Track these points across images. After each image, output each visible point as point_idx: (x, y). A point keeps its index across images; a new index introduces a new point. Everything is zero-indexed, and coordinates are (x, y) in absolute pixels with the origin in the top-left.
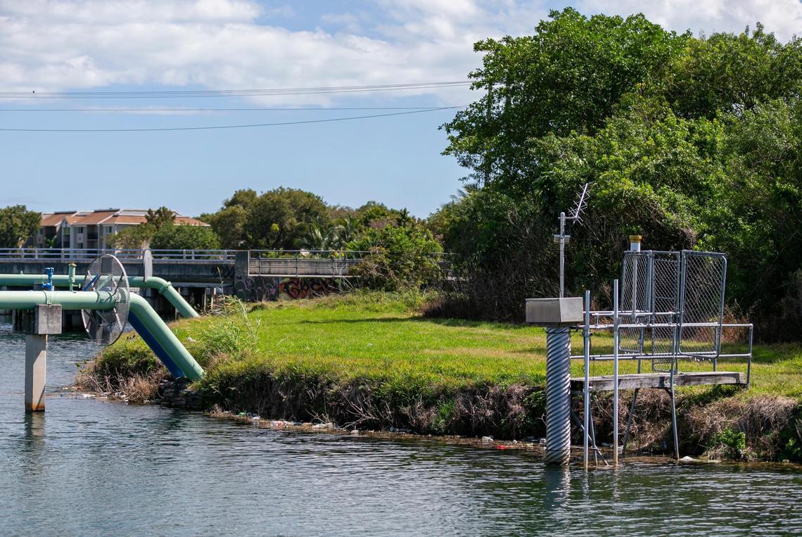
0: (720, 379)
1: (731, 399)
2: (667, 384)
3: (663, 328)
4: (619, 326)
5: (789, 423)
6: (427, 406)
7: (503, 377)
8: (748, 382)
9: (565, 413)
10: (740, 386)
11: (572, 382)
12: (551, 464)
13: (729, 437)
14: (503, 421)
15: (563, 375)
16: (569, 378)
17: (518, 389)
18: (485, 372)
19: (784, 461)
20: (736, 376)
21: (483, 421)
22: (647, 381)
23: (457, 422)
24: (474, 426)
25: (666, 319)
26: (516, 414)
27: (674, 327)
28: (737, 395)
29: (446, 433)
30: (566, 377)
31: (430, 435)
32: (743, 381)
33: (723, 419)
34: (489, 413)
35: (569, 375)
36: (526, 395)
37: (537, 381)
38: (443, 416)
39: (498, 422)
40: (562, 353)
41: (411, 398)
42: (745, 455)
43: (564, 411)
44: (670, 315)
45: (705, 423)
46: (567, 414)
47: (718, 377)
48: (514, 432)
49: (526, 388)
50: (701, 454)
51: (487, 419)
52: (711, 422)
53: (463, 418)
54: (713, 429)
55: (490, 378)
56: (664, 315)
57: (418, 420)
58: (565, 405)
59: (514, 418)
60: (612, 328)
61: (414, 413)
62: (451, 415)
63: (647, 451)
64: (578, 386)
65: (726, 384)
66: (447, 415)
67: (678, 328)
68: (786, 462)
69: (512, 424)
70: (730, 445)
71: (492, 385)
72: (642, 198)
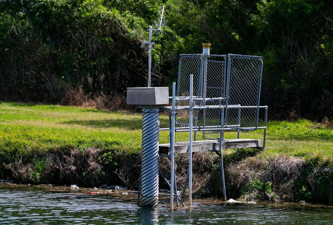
0: (247, 144)
1: (254, 158)
2: (217, 148)
3: (215, 109)
4: (193, 108)
5: (301, 175)
6: (25, 163)
7: (80, 142)
8: (264, 146)
9: (156, 170)
10: (259, 149)
11: (160, 147)
12: (145, 206)
13: (258, 185)
14: (84, 174)
15: (155, 143)
16: (158, 145)
17: (93, 151)
18: (66, 139)
19: (301, 201)
20: (256, 142)
21: (69, 174)
22: (206, 146)
23: (49, 175)
24: (61, 177)
25: (216, 102)
26: (94, 169)
27: (223, 108)
28: (258, 155)
29: (41, 183)
30: (157, 144)
31: (29, 185)
32: (261, 145)
33: (252, 172)
34: (73, 168)
35: (158, 142)
36: (99, 155)
37: (107, 146)
38: (38, 170)
39: (81, 175)
40: (155, 127)
41: (12, 157)
42: (272, 197)
43: (155, 169)
44: (220, 99)
45: (239, 175)
46: (157, 171)
47: (247, 143)
48: (93, 181)
49: (99, 150)
50: (239, 197)
51: (72, 172)
52: (244, 175)
53: (52, 172)
54: (246, 179)
55: (72, 144)
56: (216, 100)
57: (19, 173)
58: (155, 164)
59: (93, 171)
60: (189, 109)
61: (16, 169)
62: (44, 169)
63: (197, 195)
64: (164, 150)
65: (251, 148)
66: (41, 170)
67: (225, 109)
68: (303, 203)
69: (92, 176)
70: (259, 190)
71: (73, 148)
72: (112, 19)
